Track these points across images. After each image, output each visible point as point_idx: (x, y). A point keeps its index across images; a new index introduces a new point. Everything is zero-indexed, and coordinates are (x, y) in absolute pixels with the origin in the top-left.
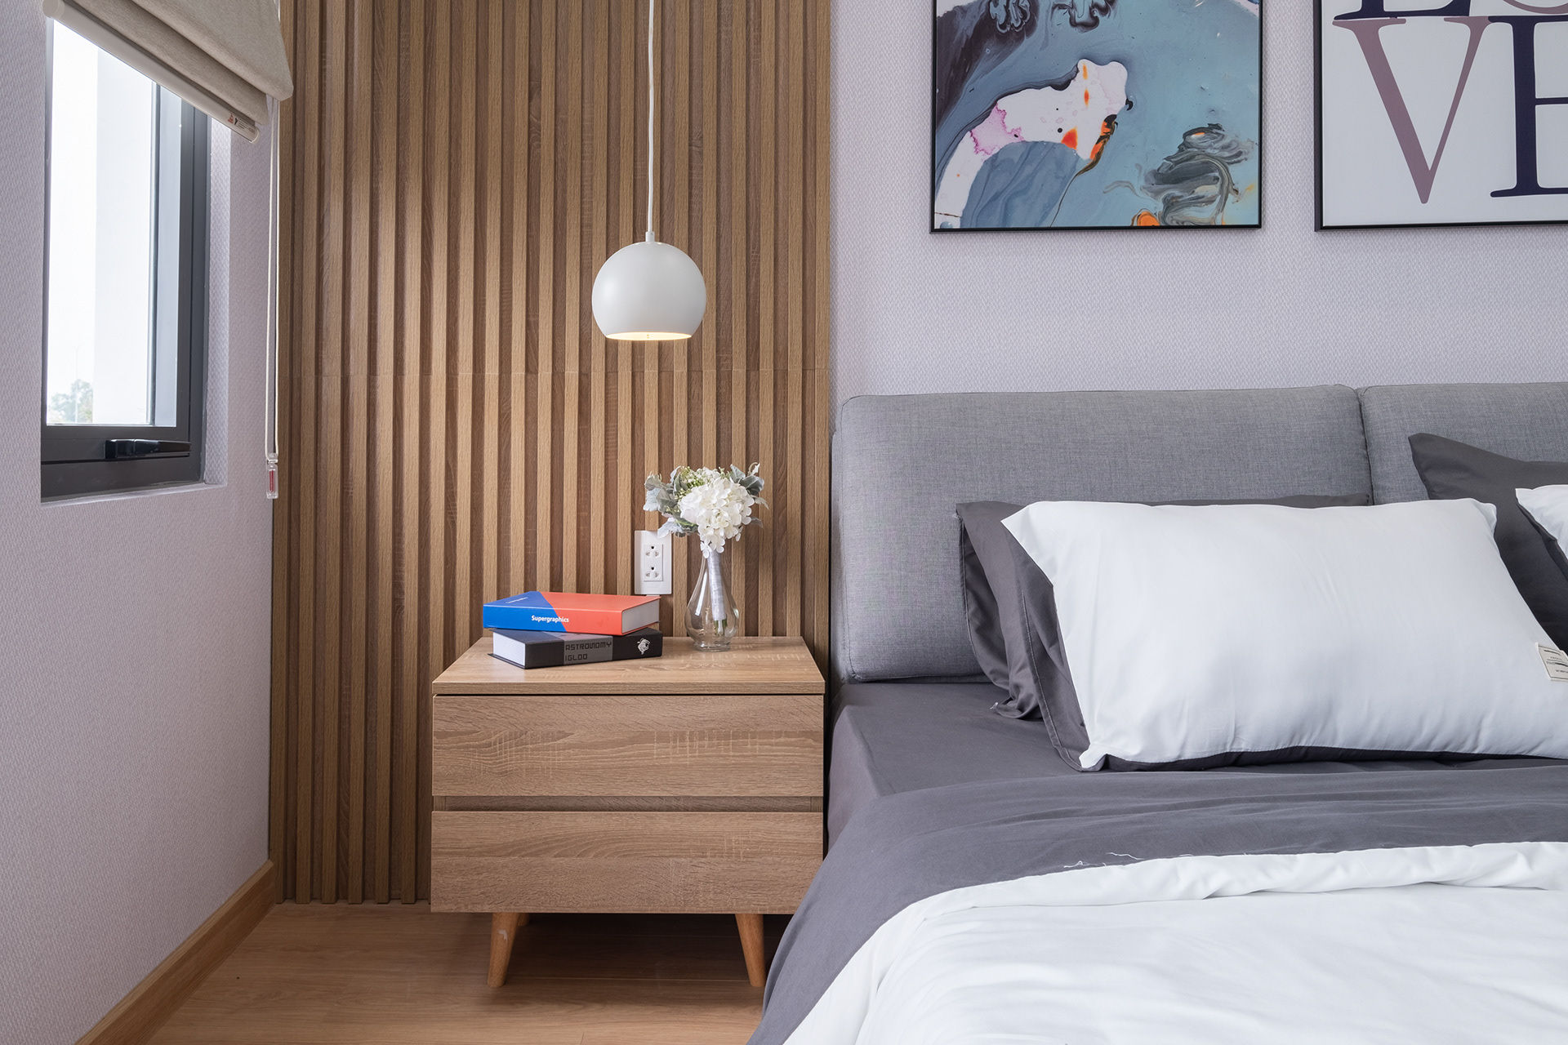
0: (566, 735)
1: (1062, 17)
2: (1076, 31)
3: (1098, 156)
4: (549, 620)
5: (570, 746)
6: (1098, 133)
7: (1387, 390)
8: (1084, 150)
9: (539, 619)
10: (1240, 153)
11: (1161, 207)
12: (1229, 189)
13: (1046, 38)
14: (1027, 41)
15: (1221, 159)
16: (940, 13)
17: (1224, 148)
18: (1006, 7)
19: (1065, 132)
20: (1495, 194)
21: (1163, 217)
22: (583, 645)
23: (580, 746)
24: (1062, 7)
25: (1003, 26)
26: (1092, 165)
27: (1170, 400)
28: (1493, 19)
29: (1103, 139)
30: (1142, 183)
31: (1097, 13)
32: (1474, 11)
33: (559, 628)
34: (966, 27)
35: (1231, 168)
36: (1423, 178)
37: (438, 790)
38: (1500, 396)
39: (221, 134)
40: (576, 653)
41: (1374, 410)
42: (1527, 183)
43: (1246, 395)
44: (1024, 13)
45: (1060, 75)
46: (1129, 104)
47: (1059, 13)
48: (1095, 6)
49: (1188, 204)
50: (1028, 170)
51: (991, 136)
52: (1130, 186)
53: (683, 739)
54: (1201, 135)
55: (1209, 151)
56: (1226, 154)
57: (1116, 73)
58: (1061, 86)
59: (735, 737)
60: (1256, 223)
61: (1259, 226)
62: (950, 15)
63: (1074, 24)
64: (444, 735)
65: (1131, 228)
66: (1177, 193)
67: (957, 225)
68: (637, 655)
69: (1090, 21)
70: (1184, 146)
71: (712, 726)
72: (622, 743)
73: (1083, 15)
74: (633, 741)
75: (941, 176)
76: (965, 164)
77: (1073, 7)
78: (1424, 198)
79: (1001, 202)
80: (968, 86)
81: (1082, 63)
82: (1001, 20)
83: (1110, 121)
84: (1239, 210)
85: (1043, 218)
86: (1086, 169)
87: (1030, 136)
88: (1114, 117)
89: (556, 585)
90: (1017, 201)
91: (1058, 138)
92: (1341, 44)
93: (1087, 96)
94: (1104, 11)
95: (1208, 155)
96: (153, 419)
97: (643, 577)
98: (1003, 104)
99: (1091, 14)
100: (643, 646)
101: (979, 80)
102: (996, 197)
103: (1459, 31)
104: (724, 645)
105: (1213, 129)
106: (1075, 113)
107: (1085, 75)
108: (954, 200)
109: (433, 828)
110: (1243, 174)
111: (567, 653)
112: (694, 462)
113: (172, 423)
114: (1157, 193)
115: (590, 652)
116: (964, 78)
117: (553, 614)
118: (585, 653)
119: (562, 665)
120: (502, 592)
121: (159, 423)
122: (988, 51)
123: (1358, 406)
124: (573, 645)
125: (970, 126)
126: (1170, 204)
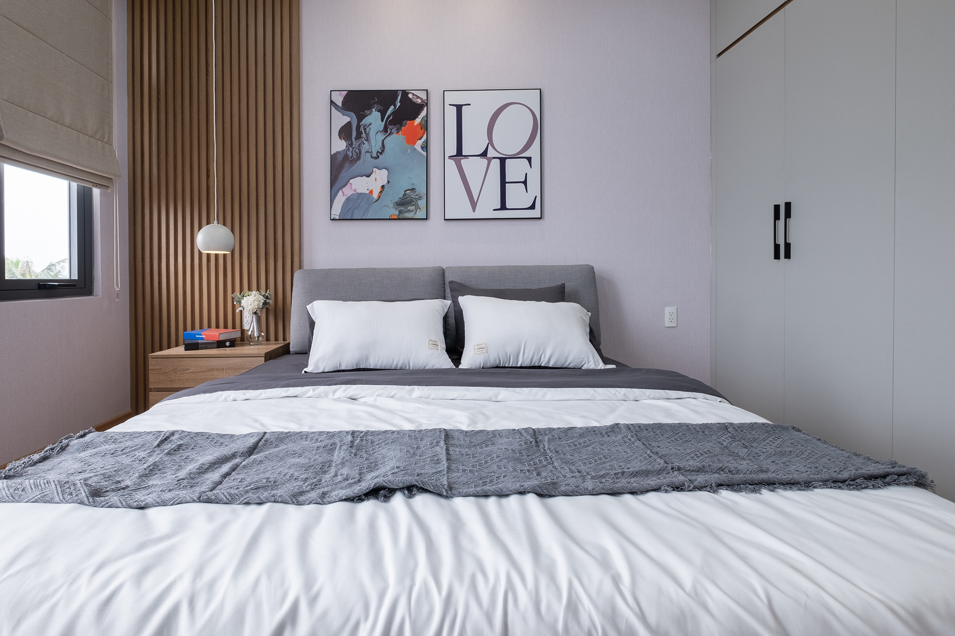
0: (189, 369)
1: (368, 155)
2: (372, 159)
3: (379, 197)
4: (200, 336)
5: (190, 373)
6: (379, 191)
7: (451, 268)
8: (375, 195)
9: (198, 336)
10: (421, 197)
11: (398, 213)
12: (418, 207)
13: (364, 162)
14: (358, 162)
15: (415, 199)
16: (332, 154)
17: (416, 195)
18: (352, 152)
19: (369, 190)
20: (494, 210)
21: (398, 216)
22: (205, 343)
23: (193, 372)
24: (368, 152)
25: (351, 158)
26: (378, 200)
27: (388, 270)
28: (494, 158)
29: (381, 192)
30: (392, 206)
31: (379, 154)
32: (489, 155)
33: (202, 339)
34: (340, 158)
35: (418, 201)
36: (474, 205)
37: (151, 386)
38: (481, 269)
39: (96, 192)
40: (203, 346)
41: (447, 274)
42: (503, 207)
43: (411, 269)
44: (357, 154)
45: (368, 173)
46: (388, 182)
47: (367, 154)
48: (378, 152)
49: (406, 212)
50: (359, 201)
51: (347, 191)
52: (389, 206)
53: (223, 370)
54: (410, 191)
55: (412, 196)
56: (417, 197)
57: (384, 172)
58: (368, 176)
59: (239, 369)
60: (426, 218)
61: (426, 219)
62: (335, 154)
63: (372, 157)
64: (152, 370)
65: (389, 219)
66: (402, 209)
67: (338, 218)
68: (226, 347)
69: (377, 156)
70: (405, 195)
71: (232, 366)
72: (206, 372)
73: (374, 155)
74: (208, 371)
75: (333, 202)
76: (340, 199)
77: (372, 152)
78: (474, 212)
79: (351, 211)
80: (341, 176)
81: (374, 169)
82: (350, 156)
83: (383, 187)
84: (421, 214)
85: (363, 216)
86: (376, 201)
87: (359, 191)
88: (383, 186)
89: (201, 327)
90: (355, 211)
91: (367, 192)
92: (451, 164)
93: (376, 179)
94: (381, 153)
95: (411, 197)
96: (70, 277)
97: (245, 324)
98: (351, 181)
99: (377, 154)
100: (228, 344)
101: (344, 174)
102: (349, 209)
103: (484, 161)
104: (258, 343)
105: (413, 190)
106: (372, 184)
107: (375, 173)
108: (337, 211)
109: (150, 397)
110: (422, 203)
111: (200, 346)
112: (250, 289)
113: (76, 278)
114: (396, 209)
115: (208, 346)
116: (340, 173)
117: (201, 335)
118: (207, 346)
119: (198, 349)
120: (185, 329)
121: (72, 278)
122: (346, 165)
123: (442, 272)
124: (202, 344)
125: (341, 188)
126: (401, 212)
